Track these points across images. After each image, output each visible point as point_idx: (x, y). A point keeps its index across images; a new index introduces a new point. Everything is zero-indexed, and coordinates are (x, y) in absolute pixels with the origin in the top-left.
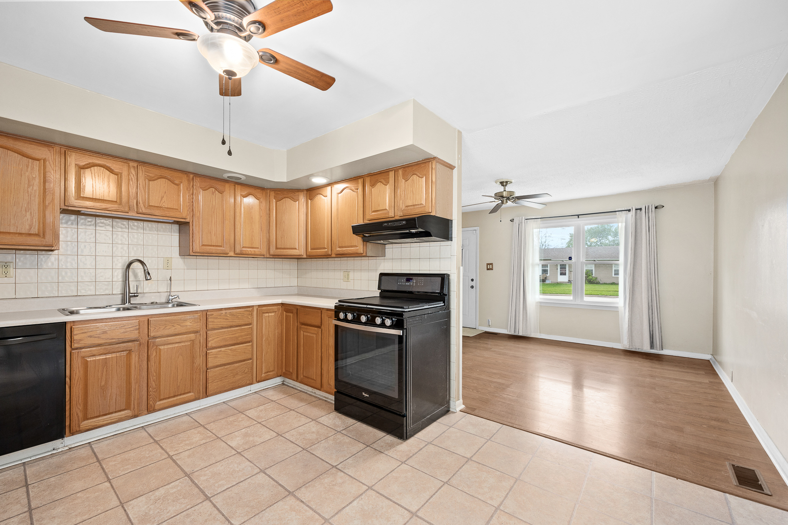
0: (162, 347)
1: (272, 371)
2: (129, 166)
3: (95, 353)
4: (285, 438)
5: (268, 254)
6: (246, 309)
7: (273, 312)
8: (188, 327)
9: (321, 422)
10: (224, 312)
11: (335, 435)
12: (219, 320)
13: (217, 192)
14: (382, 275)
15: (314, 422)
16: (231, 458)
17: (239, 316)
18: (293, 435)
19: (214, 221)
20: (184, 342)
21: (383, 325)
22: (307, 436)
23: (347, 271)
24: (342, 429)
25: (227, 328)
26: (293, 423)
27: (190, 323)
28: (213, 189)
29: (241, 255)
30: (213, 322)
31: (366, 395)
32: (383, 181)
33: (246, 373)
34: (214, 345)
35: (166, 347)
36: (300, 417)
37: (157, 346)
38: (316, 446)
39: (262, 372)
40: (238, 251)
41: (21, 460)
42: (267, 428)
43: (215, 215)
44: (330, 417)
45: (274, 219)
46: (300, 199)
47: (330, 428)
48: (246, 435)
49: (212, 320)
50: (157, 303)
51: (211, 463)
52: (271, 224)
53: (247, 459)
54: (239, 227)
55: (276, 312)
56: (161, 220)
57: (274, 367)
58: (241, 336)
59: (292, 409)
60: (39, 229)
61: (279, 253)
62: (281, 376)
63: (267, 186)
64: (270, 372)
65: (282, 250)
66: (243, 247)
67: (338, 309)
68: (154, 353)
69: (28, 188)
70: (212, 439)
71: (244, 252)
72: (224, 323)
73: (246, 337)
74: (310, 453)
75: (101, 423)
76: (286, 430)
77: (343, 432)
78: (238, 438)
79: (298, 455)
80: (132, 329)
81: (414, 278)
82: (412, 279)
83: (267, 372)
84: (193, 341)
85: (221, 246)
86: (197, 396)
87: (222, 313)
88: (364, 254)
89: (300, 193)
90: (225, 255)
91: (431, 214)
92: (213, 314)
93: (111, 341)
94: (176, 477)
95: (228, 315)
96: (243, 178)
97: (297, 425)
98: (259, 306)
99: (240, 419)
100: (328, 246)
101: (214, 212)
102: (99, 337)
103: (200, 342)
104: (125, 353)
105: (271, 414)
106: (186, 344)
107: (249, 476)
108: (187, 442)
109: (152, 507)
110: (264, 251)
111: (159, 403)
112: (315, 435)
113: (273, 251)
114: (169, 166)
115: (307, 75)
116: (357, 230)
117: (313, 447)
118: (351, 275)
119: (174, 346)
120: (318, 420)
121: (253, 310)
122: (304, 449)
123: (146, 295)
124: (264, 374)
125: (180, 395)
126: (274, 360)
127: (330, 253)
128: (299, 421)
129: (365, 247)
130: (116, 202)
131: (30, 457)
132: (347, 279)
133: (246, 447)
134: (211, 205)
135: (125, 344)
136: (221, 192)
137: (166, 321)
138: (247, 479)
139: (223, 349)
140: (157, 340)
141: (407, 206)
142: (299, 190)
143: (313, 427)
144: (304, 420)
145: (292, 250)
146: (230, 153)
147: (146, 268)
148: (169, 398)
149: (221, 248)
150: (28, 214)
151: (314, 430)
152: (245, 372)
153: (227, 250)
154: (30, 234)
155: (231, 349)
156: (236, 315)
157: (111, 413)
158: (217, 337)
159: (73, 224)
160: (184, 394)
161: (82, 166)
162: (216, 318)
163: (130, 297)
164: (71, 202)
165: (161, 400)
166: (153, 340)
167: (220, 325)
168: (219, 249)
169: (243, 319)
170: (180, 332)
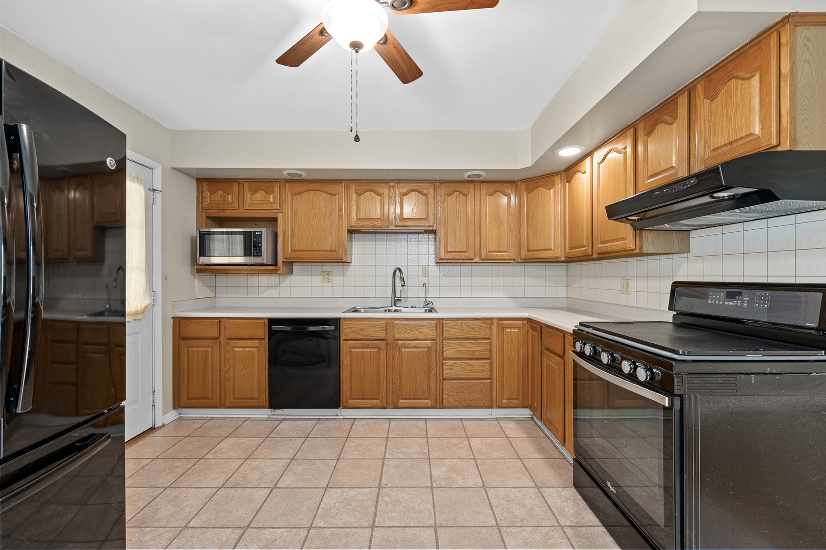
0: (403, 350)
1: (516, 399)
2: (389, 187)
3: (357, 345)
4: (487, 494)
5: (519, 259)
6: (483, 321)
7: (517, 328)
8: (425, 334)
9: (545, 495)
10: (459, 322)
11: (551, 528)
12: (455, 330)
13: (461, 195)
14: (676, 285)
15: (536, 490)
16: (422, 489)
17: (476, 329)
18: (498, 496)
19: (458, 227)
20: (422, 348)
21: (632, 377)
22: (515, 507)
23: (626, 278)
24: (568, 523)
25: (463, 339)
26: (510, 478)
27: (427, 330)
28: (458, 193)
29: (487, 260)
30: (448, 331)
31: (613, 490)
32: (666, 118)
33: (483, 394)
34: (450, 356)
35: (406, 350)
36: (523, 473)
37: (400, 348)
38: (515, 530)
39: (503, 398)
40: (483, 256)
41: (319, 416)
42: (478, 469)
43: (460, 220)
44: (562, 494)
45: (526, 215)
46: (556, 185)
47: (553, 512)
48: (453, 469)
49: (448, 329)
50: (416, 307)
51: (404, 485)
52: (522, 222)
53: (433, 501)
54: (484, 229)
55: (520, 328)
57: (518, 395)
58: (478, 351)
59: (521, 457)
60: (335, 247)
61: (531, 257)
62: (527, 408)
63: (517, 177)
64: (513, 399)
65: (534, 253)
66: (490, 252)
67: (578, 335)
68: (397, 353)
69: (330, 216)
70: (423, 457)
71: (490, 257)
72: (460, 334)
73: (483, 353)
74: (502, 537)
75: (361, 405)
76: (495, 484)
77: (567, 530)
78: (443, 468)
79: (484, 531)
80: (381, 329)
81: (743, 291)
82: (740, 294)
83: (510, 399)
84: (430, 348)
85: (465, 252)
86: (433, 405)
87: (457, 323)
88: (637, 251)
89: (555, 177)
90: (470, 261)
91: (779, 149)
92: (448, 324)
93: (366, 337)
94: (372, 484)
95: (464, 326)
96: (483, 174)
97: (511, 484)
98: (500, 319)
99: (461, 446)
100: (587, 243)
101: (458, 217)
102: (359, 333)
103: (436, 351)
104: (375, 350)
105: (494, 453)
106: (424, 350)
107: (421, 525)
108: (405, 450)
109: (338, 504)
110: (512, 254)
111: (401, 402)
112: (524, 512)
113: (524, 253)
114: (419, 179)
116: (613, 211)
117: (511, 529)
118: (632, 283)
119: (413, 350)
120: (543, 490)
121: (491, 324)
122: (497, 525)
123: (409, 299)
124: (506, 400)
125: (419, 399)
126: (518, 386)
127: (590, 252)
128: (519, 479)
129: (638, 239)
130: (380, 219)
131: (324, 416)
132: (626, 290)
133: (443, 484)
134: (456, 210)
135: (376, 342)
136: (466, 195)
137: (406, 325)
138: (416, 527)
139: (458, 362)
140: (400, 342)
141: (715, 150)
142: (554, 174)
143: (530, 497)
144: (525, 480)
145: (546, 252)
146: (357, 139)
147: (402, 276)
148: (409, 399)
149: (466, 254)
150: (330, 235)
151: (528, 502)
152: (483, 392)
153: (471, 255)
154: (331, 251)
155: (466, 364)
156: (473, 327)
157: (367, 399)
158: (453, 347)
159: (362, 241)
160: (422, 399)
161: (359, 195)
162: (452, 328)
163: (396, 301)
164: (353, 224)
165: (403, 399)
166: (396, 342)
167: (456, 335)
168: (463, 255)
169: (480, 332)
170: (419, 338)
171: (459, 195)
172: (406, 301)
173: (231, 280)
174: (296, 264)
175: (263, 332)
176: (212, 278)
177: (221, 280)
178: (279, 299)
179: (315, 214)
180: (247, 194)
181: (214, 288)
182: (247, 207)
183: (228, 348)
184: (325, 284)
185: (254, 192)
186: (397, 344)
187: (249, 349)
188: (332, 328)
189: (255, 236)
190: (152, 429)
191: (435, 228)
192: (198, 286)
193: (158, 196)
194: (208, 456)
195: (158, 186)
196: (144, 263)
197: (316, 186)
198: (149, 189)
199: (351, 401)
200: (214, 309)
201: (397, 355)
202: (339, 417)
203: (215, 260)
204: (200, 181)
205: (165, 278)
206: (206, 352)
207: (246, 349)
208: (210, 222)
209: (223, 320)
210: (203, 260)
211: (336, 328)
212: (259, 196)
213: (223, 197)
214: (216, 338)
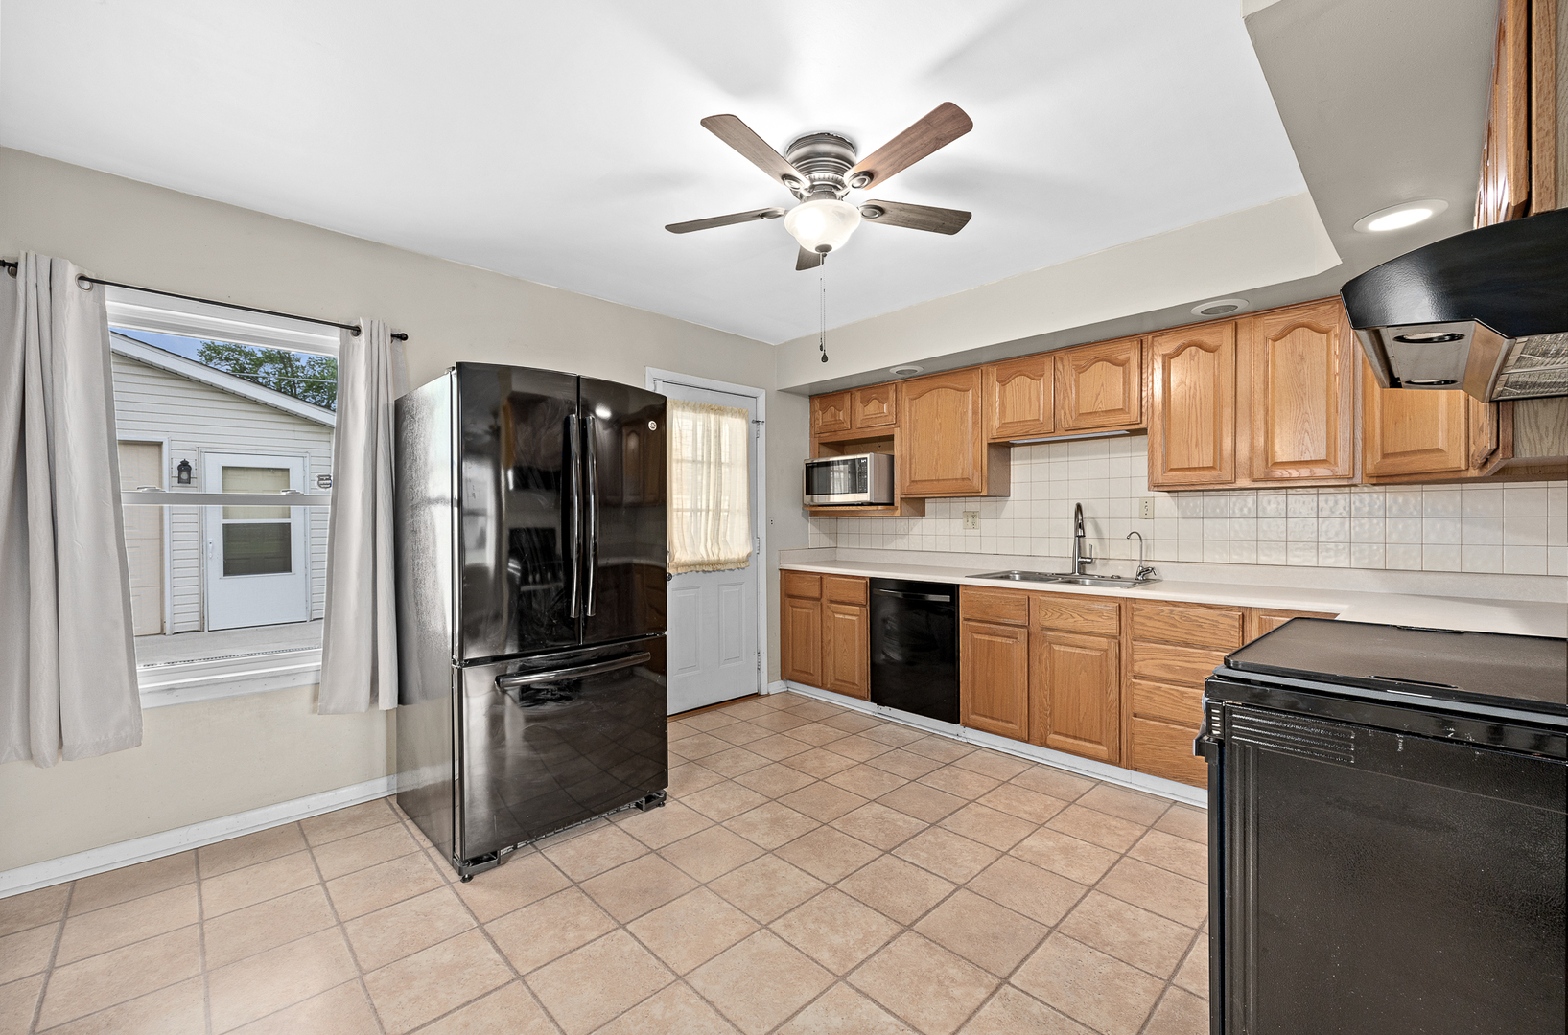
0: (1056, 647)
3: (982, 629)
5: (1363, 475)
6: (1224, 613)
8: (1097, 624)
10: (1166, 608)
12: (1157, 624)
13: (1202, 352)
17: (1205, 626)
19: (1194, 416)
20: (1091, 649)
25: (1176, 643)
27: (1100, 617)
28: (1193, 348)
29: (1270, 483)
30: (1142, 624)
34: (1147, 671)
35: (1062, 648)
37: (1050, 644)
40: (1257, 474)
41: (934, 729)
49: (1142, 620)
50: (1119, 577)
56: (1107, 434)
60: (969, 472)
68: (1048, 652)
69: (961, 425)
71: (1277, 474)
72: (1167, 633)
75: (987, 727)
78: (1052, 842)
84: (1106, 650)
85: (1211, 468)
87: (1163, 611)
90: (1225, 486)
92: (1142, 610)
94: (929, 818)
95: (1176, 618)
98: (1269, 611)
103: (1119, 658)
104: (1009, 641)
106: (1094, 653)
110: (1343, 466)
111: (1053, 738)
113: (1373, 464)
114: (1108, 337)
115: (917, 143)
119: (1073, 650)
121: (1243, 619)
123: (1110, 562)
125: (1085, 740)
130: (1038, 419)
131: (940, 731)
135: (1010, 627)
136: (1212, 350)
139: (1165, 686)
140: (1050, 633)
148: (1067, 736)
149: (1211, 472)
150: (961, 456)
153: (1226, 473)
154: (963, 479)
155: (1182, 693)
156: (1197, 621)
157: (998, 719)
158: (1153, 656)
159: (1026, 459)
160: (1091, 741)
161: (1003, 382)
162: (1150, 618)
163: (1082, 564)
164: (995, 434)
165: (1056, 733)
166: (1044, 632)
167: (1158, 633)
168: (1208, 475)
169: (1215, 634)
170: (1084, 630)
171: (1197, 351)
172: (1105, 565)
173: (853, 524)
174: (930, 500)
175: (861, 596)
176: (833, 522)
177: (844, 524)
178: (906, 553)
179: (940, 424)
180: (859, 406)
181: (834, 535)
182: (859, 425)
183: (829, 613)
184: (968, 532)
185: (866, 402)
186: (1045, 636)
187: (850, 618)
188: (946, 598)
189: (861, 465)
190: (757, 695)
191: (1142, 426)
192: (813, 533)
193: (762, 428)
194: (786, 734)
195: (762, 417)
196: (746, 506)
197: (942, 381)
198: (753, 422)
199: (974, 717)
200: (834, 563)
201: (1046, 655)
202: (960, 739)
203: (835, 499)
204: (812, 397)
205: (770, 522)
206: (808, 615)
207: (847, 617)
208: (824, 449)
209: (824, 577)
210: (819, 499)
211: (952, 599)
212: (872, 407)
213: (834, 415)
214: (818, 599)
